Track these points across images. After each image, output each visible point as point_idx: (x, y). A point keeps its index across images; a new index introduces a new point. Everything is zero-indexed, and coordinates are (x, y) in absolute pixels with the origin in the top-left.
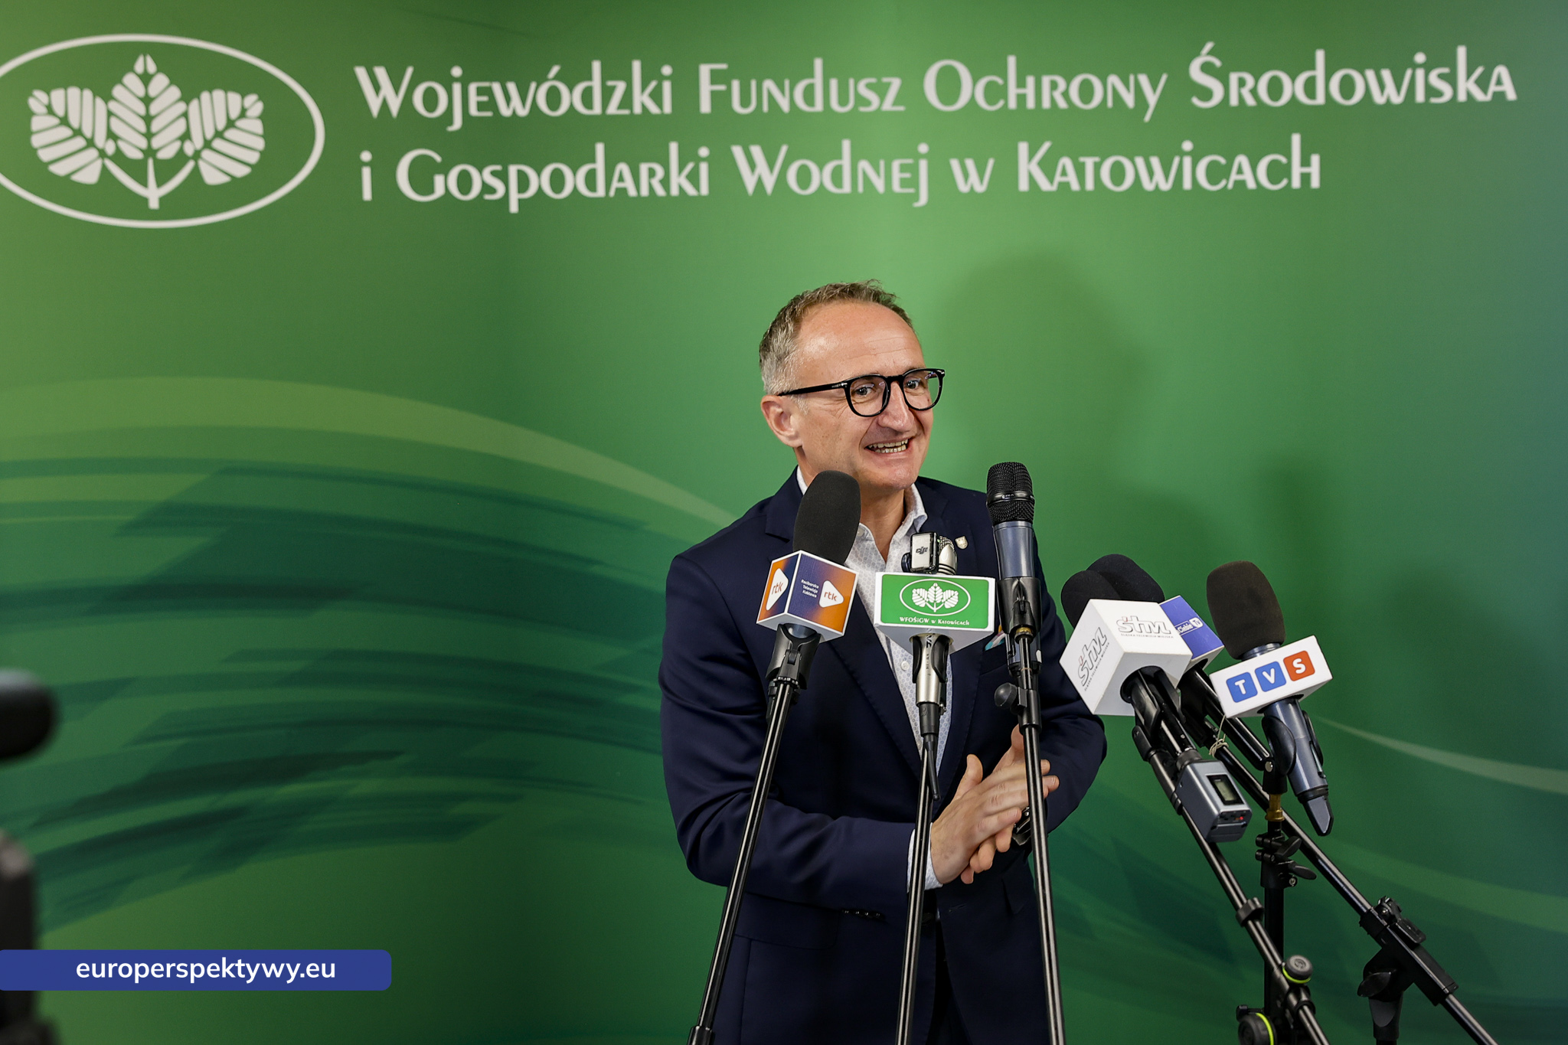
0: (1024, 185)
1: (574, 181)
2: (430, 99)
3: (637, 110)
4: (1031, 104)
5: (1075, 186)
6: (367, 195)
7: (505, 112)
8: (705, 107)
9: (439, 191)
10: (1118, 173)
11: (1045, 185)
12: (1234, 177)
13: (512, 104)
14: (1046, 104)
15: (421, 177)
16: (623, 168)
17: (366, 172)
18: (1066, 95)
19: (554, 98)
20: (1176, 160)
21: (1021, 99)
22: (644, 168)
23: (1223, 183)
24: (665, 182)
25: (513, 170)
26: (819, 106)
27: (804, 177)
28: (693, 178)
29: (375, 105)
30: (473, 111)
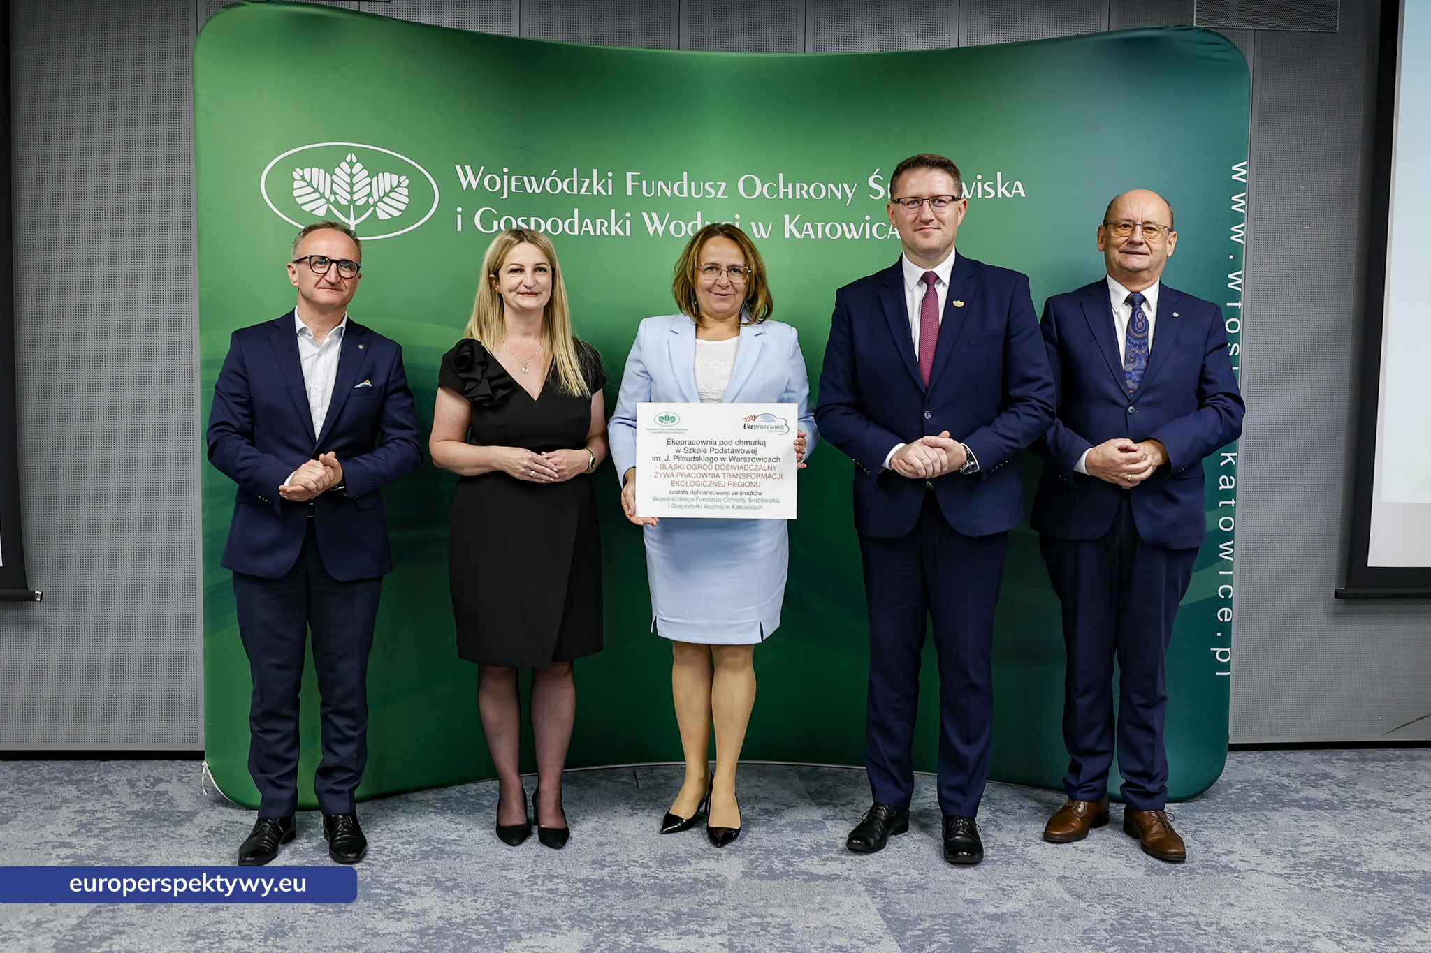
0: (787, 236)
1: (563, 226)
2: (492, 183)
3: (595, 193)
4: (790, 197)
5: (813, 236)
6: (459, 229)
7: (530, 191)
8: (629, 193)
9: (496, 228)
10: (833, 230)
11: (798, 236)
12: (890, 233)
13: (533, 187)
14: (798, 197)
15: (487, 220)
16: (587, 220)
17: (459, 217)
18: (807, 192)
19: (554, 185)
20: (862, 224)
21: (786, 194)
22: (598, 221)
23: (886, 235)
24: (609, 229)
25: (532, 220)
26: (686, 195)
27: (678, 229)
28: (623, 227)
29: (465, 184)
30: (513, 190)
